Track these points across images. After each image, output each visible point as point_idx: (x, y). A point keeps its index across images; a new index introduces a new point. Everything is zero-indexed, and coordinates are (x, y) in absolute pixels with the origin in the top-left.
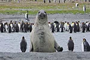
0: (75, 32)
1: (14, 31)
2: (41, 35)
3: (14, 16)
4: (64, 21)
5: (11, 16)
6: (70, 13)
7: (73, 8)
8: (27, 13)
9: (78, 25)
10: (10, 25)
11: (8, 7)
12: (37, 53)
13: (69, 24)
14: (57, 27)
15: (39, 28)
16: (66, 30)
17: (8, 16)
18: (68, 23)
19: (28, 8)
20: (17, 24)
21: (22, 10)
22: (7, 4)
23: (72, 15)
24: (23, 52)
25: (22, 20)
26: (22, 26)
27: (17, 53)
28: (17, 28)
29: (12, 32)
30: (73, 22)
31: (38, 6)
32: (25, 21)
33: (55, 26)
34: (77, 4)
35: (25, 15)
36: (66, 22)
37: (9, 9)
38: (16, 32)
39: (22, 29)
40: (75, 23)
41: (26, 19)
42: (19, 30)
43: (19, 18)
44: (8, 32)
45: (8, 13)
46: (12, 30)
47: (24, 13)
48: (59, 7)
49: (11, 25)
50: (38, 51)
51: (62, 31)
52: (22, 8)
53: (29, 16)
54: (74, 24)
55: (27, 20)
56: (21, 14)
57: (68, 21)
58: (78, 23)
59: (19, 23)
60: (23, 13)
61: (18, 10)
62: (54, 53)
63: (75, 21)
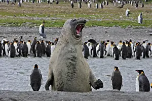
0: (124, 58)
1: (20, 55)
2: (71, 61)
3: (20, 30)
4: (105, 40)
5: (15, 29)
6: (116, 26)
7: (121, 17)
8: (42, 25)
9: (129, 46)
10: (12, 44)
11: (9, 14)
12: (59, 92)
13: (114, 45)
14: (94, 49)
16: (109, 55)
17: (9, 29)
18: (112, 43)
19: (44, 16)
20: (25, 42)
21: (34, 18)
22: (7, 9)
23: (119, 29)
24: (34, 90)
25: (34, 36)
26: (33, 46)
27: (26, 92)
28: (25, 50)
29: (17, 56)
30: (121, 42)
31: (62, 12)
32: (39, 38)
33: (90, 48)
34: (128, 10)
35: (38, 28)
36: (108, 41)
37: (12, 17)
38: (24, 56)
40: (124, 43)
41: (41, 35)
42: (29, 53)
43: (29, 32)
44: (9, 56)
45: (10, 24)
46: (17, 53)
47: (38, 24)
48: (97, 14)
49: (15, 45)
52: (34, 16)
53: (45, 30)
54: (122, 44)
55: (42, 37)
56: (32, 25)
57: (111, 39)
58: (129, 44)
59: (29, 41)
60: (35, 24)
61: (27, 20)
62: (88, 93)
63: (124, 39)
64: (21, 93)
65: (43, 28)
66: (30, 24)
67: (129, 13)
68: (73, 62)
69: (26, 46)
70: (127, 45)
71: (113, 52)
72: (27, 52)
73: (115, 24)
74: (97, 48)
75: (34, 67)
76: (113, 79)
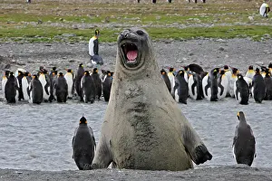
0: (258, 101)
1: (51, 100)
2: (136, 113)
3: (52, 49)
4: (220, 65)
5: (42, 48)
6: (241, 37)
7: (250, 18)
8: (94, 38)
9: (267, 76)
10: (37, 77)
11: (30, 18)
12: (128, 171)
13: (238, 75)
14: (198, 83)
15: (128, 92)
16: (228, 95)
17: (31, 49)
18: (235, 71)
19: (99, 21)
20: (61, 74)
21: (79, 26)
22: (26, 8)
23: (248, 43)
24: (81, 169)
25: (78, 60)
27: (63, 173)
29: (46, 101)
30: (251, 68)
31: (133, 12)
32: (89, 64)
33: (190, 81)
34: (265, 5)
35: (87, 44)
36: (226, 68)
37: (34, 24)
39: (80, 93)
40: (258, 70)
41: (92, 58)
42: (70, 95)
43: (69, 54)
45: (32, 38)
46: (46, 96)
47: (86, 37)
48: (203, 15)
49: (42, 79)
50: (131, 167)
51: (214, 99)
52: (78, 20)
53: (100, 47)
54: (254, 73)
55: (94, 63)
56: (74, 40)
57: (232, 63)
58: (267, 71)
59: (69, 71)
60: (80, 38)
61: (64, 29)
62: (186, 172)
63: (258, 63)
64: (53, 174)
65: (96, 43)
66: (70, 38)
67: (267, 10)
68: (141, 115)
69: (64, 80)
70: (264, 75)
71: (235, 88)
72: (66, 93)
73: (240, 32)
74: (205, 82)
75: (79, 122)
76: (237, 142)
